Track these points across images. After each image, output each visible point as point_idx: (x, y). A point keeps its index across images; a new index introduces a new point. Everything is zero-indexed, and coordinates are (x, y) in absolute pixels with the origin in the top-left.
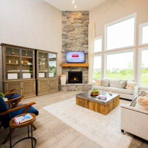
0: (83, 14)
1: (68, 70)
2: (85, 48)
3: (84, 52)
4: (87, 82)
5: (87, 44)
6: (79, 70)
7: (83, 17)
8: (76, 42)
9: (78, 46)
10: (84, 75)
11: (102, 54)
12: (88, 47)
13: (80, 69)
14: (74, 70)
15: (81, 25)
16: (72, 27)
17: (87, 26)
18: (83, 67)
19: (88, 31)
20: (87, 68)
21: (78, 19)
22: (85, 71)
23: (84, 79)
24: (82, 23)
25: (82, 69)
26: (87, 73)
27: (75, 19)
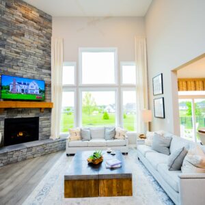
0: (41, 16)
1: (5, 116)
2: (45, 74)
3: (42, 80)
4: (48, 137)
5: (50, 69)
6: (32, 115)
7: (41, 20)
8: (25, 59)
9: (32, 68)
10: (42, 123)
11: (75, 89)
12: (50, 75)
13: (35, 112)
14: (19, 116)
15: (37, 32)
16: (19, 28)
17: (49, 39)
18: (41, 109)
19: (50, 47)
20: (49, 110)
21: (32, 20)
22: (44, 115)
23: (43, 131)
24: (40, 30)
25: (38, 112)
26: (49, 119)
27: (24, 16)
